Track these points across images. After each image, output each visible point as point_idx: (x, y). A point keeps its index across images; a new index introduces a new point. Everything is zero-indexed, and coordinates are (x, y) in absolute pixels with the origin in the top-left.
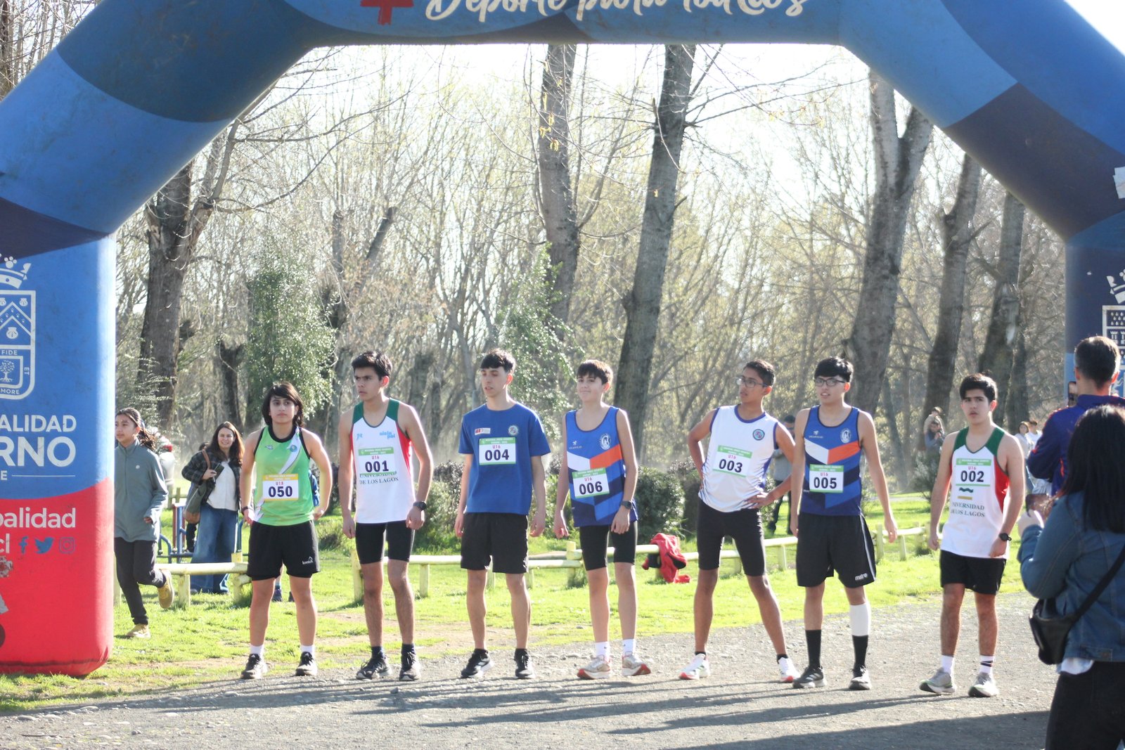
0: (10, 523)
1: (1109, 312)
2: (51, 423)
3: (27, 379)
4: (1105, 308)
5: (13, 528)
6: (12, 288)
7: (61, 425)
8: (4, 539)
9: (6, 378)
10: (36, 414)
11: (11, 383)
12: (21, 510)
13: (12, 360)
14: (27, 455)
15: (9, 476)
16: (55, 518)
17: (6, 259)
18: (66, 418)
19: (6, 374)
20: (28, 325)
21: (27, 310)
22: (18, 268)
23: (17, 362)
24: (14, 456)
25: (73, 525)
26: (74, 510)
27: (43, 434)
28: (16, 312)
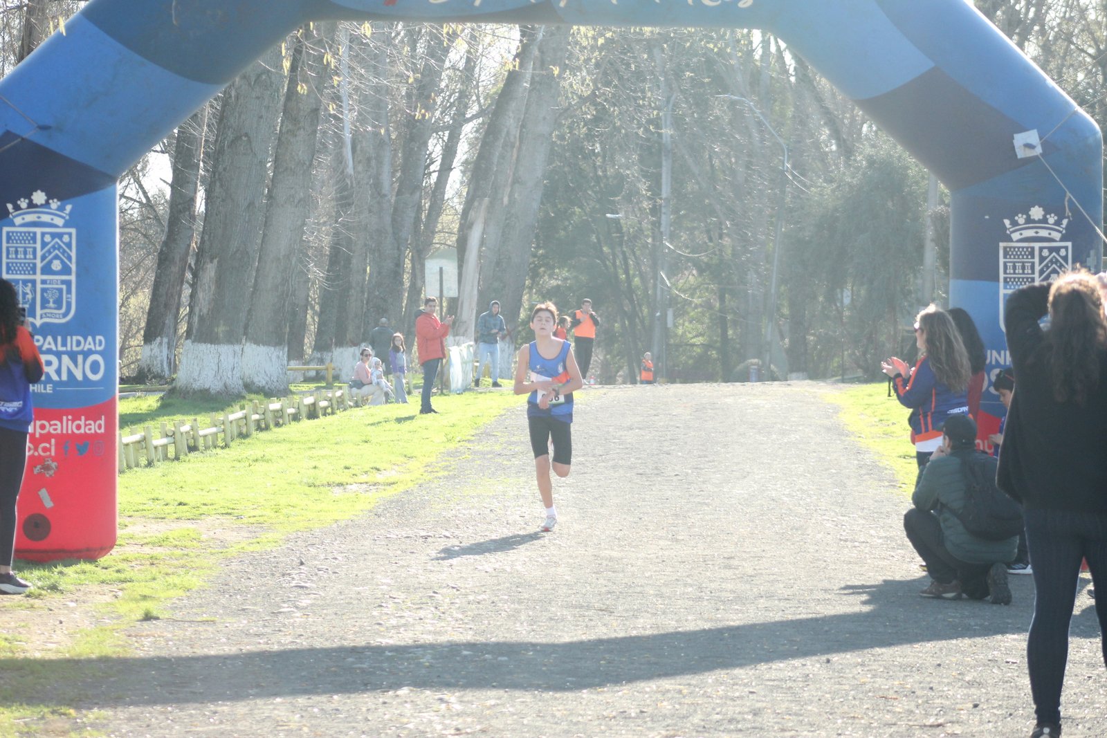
0: (55, 430)
1: (1005, 248)
2: (88, 342)
3: (69, 304)
4: (1002, 245)
5: (58, 434)
6: (56, 226)
7: (95, 344)
8: (50, 443)
9: (51, 305)
10: (76, 335)
11: (55, 309)
12: (65, 418)
13: (57, 289)
14: (69, 372)
15: (54, 390)
16: (90, 425)
17: (51, 201)
18: (98, 338)
19: (51, 300)
20: (69, 258)
21: (69, 245)
22: (61, 209)
23: (60, 290)
24: (58, 372)
25: (102, 430)
26: (103, 417)
27: (82, 352)
28: (60, 246)
